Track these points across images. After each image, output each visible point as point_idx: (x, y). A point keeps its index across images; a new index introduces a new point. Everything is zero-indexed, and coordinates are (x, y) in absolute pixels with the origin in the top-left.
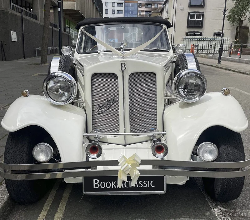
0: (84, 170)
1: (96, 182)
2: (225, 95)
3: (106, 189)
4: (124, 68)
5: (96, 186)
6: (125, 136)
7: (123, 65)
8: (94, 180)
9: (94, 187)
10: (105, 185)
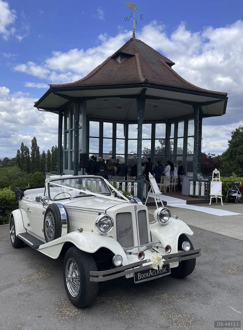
0: (132, 269)
1: (139, 275)
2: (176, 219)
3: (144, 278)
4: (136, 209)
5: (140, 277)
6: (139, 248)
7: (135, 207)
8: (138, 274)
9: (139, 279)
10: (144, 276)
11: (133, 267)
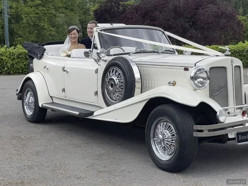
7: (232, 61)
10: (243, 138)
11: (233, 127)
